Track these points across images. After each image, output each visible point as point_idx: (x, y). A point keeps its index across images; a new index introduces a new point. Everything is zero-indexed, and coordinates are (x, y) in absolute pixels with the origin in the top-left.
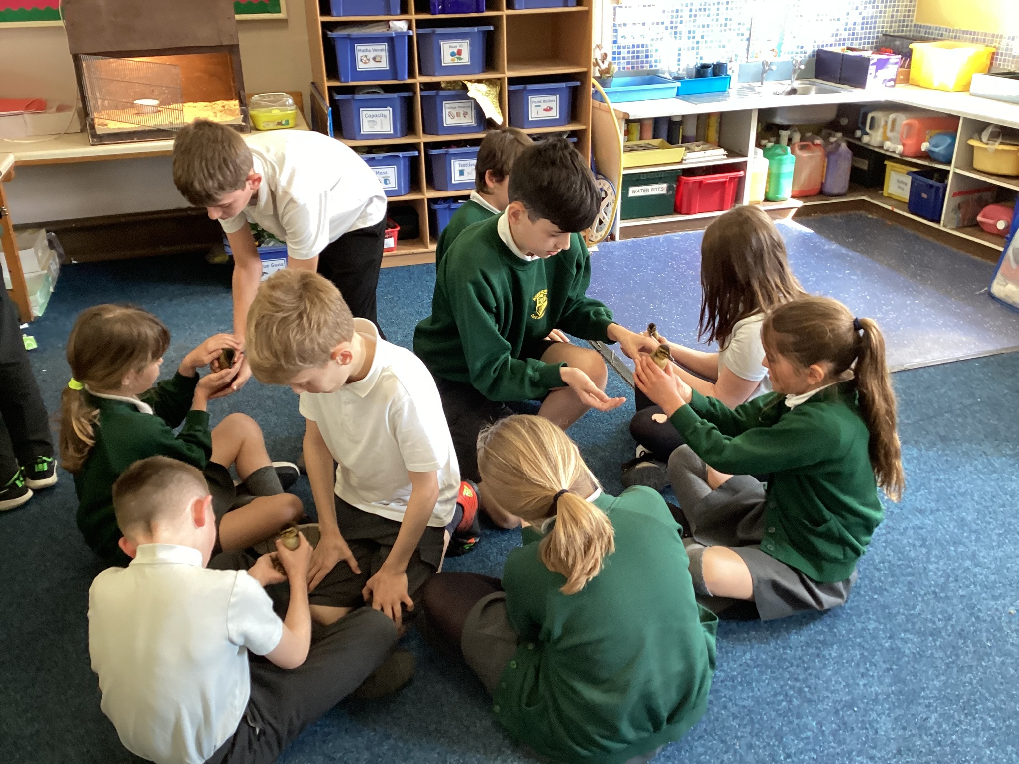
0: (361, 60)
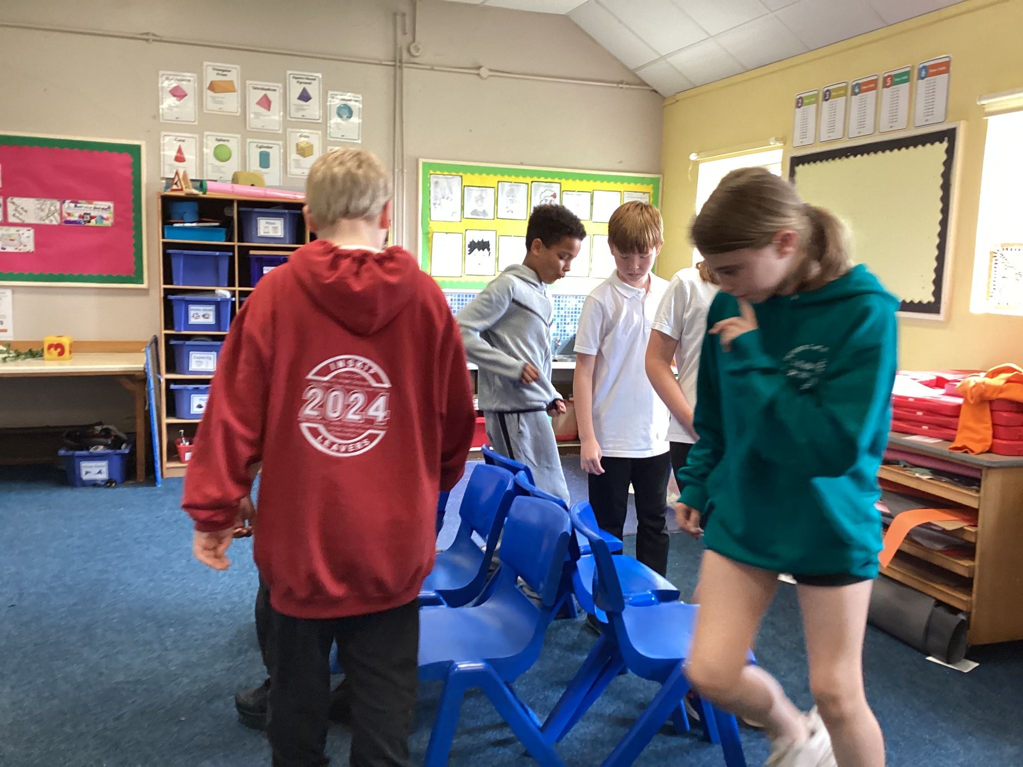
0: (193, 316)
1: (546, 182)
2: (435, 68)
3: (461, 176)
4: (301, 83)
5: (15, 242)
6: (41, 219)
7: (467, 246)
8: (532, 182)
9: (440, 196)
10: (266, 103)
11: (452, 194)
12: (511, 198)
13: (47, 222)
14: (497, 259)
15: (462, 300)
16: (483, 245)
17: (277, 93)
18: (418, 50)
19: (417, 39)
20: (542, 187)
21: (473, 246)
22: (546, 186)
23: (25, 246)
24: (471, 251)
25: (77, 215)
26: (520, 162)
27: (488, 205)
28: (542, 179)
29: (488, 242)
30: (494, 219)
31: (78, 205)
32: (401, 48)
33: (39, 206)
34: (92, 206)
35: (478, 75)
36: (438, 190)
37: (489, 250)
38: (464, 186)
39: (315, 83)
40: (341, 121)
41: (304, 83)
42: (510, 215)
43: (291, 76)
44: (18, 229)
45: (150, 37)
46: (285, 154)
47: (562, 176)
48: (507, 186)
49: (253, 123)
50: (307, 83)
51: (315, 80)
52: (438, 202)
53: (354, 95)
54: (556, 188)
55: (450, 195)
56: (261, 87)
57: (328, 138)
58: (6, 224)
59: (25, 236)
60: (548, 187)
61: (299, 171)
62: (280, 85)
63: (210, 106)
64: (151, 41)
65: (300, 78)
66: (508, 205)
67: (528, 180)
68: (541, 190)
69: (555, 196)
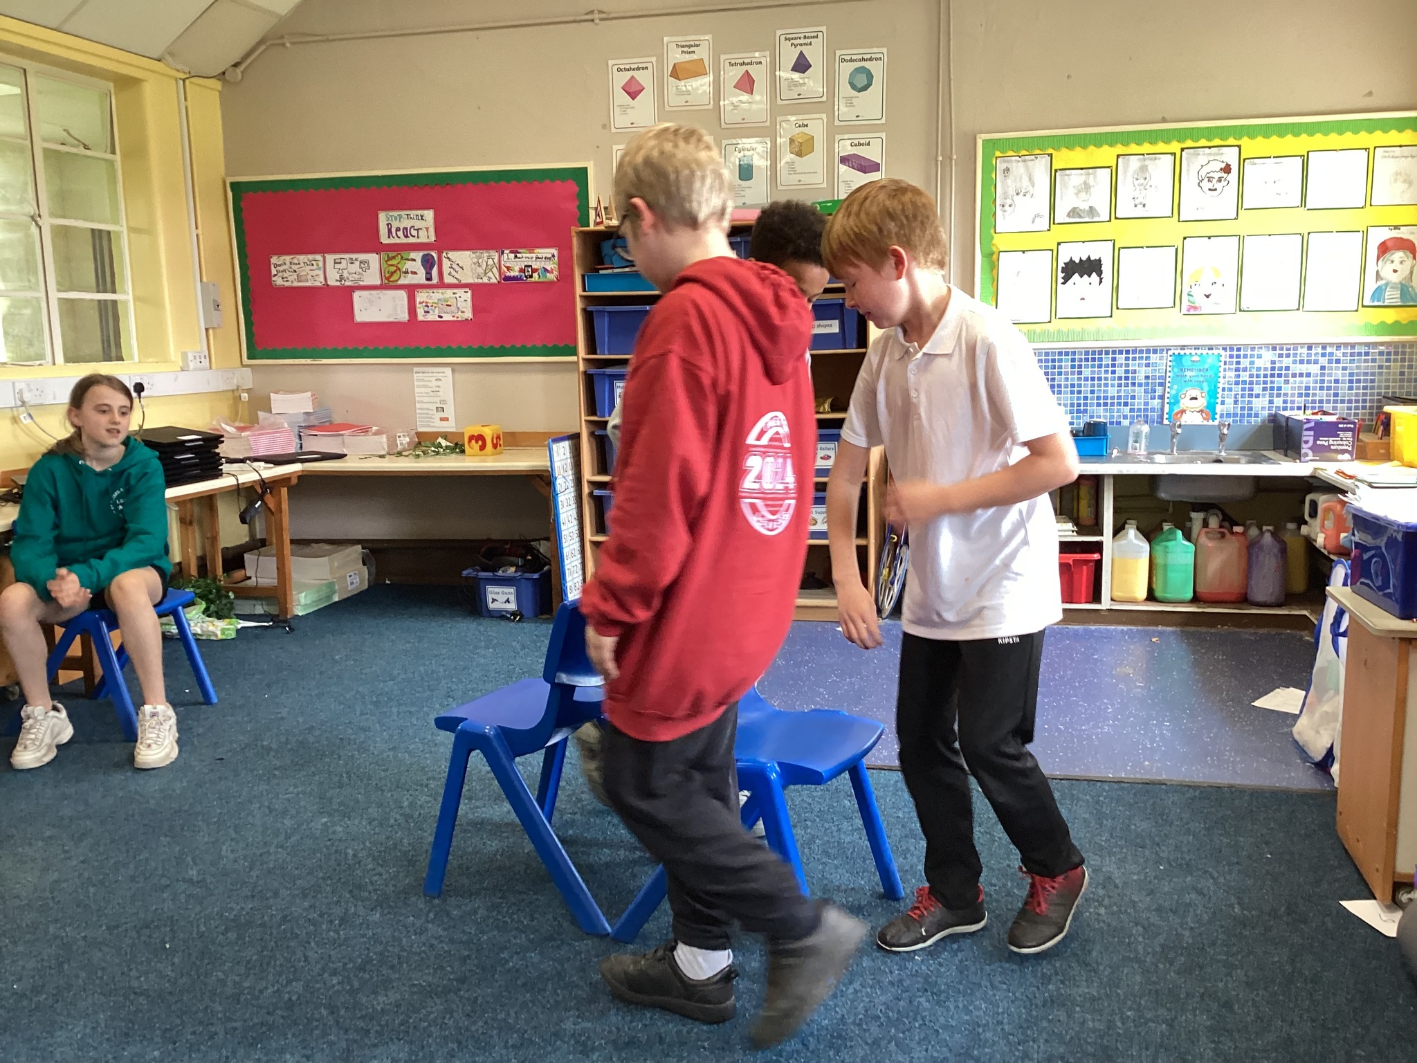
1: (1210, 147)
3: (1051, 155)
4: (796, 46)
5: (453, 308)
6: (479, 277)
7: (1060, 269)
8: (1182, 150)
9: (1011, 192)
10: (747, 84)
11: (1033, 186)
12: (1141, 181)
13: (485, 280)
14: (1116, 289)
15: (1053, 361)
16: (1090, 267)
17: (763, 67)
21: (1072, 269)
23: (463, 312)
24: (1066, 280)
25: (517, 268)
26: (1160, 117)
27: (1099, 199)
28: (1203, 142)
29: (1100, 260)
30: (1110, 221)
31: (518, 255)
33: (475, 260)
34: (534, 255)
36: (1009, 181)
37: (1100, 273)
38: (1056, 171)
39: (817, 42)
40: (855, 93)
41: (801, 45)
42: (1140, 212)
43: (783, 38)
44: (455, 291)
45: (596, 16)
46: (774, 156)
47: (1238, 132)
48: (1134, 162)
49: (729, 117)
50: (805, 44)
51: (817, 37)
52: (1009, 201)
53: (875, 50)
54: (1230, 156)
55: (1030, 188)
56: (741, 61)
57: (837, 123)
58: (442, 285)
59: (462, 299)
60: (1215, 154)
61: (794, 179)
62: (767, 53)
63: (674, 100)
64: (597, 21)
65: (795, 39)
66: (1136, 194)
67: (1175, 147)
68: (1200, 163)
69: (1227, 169)
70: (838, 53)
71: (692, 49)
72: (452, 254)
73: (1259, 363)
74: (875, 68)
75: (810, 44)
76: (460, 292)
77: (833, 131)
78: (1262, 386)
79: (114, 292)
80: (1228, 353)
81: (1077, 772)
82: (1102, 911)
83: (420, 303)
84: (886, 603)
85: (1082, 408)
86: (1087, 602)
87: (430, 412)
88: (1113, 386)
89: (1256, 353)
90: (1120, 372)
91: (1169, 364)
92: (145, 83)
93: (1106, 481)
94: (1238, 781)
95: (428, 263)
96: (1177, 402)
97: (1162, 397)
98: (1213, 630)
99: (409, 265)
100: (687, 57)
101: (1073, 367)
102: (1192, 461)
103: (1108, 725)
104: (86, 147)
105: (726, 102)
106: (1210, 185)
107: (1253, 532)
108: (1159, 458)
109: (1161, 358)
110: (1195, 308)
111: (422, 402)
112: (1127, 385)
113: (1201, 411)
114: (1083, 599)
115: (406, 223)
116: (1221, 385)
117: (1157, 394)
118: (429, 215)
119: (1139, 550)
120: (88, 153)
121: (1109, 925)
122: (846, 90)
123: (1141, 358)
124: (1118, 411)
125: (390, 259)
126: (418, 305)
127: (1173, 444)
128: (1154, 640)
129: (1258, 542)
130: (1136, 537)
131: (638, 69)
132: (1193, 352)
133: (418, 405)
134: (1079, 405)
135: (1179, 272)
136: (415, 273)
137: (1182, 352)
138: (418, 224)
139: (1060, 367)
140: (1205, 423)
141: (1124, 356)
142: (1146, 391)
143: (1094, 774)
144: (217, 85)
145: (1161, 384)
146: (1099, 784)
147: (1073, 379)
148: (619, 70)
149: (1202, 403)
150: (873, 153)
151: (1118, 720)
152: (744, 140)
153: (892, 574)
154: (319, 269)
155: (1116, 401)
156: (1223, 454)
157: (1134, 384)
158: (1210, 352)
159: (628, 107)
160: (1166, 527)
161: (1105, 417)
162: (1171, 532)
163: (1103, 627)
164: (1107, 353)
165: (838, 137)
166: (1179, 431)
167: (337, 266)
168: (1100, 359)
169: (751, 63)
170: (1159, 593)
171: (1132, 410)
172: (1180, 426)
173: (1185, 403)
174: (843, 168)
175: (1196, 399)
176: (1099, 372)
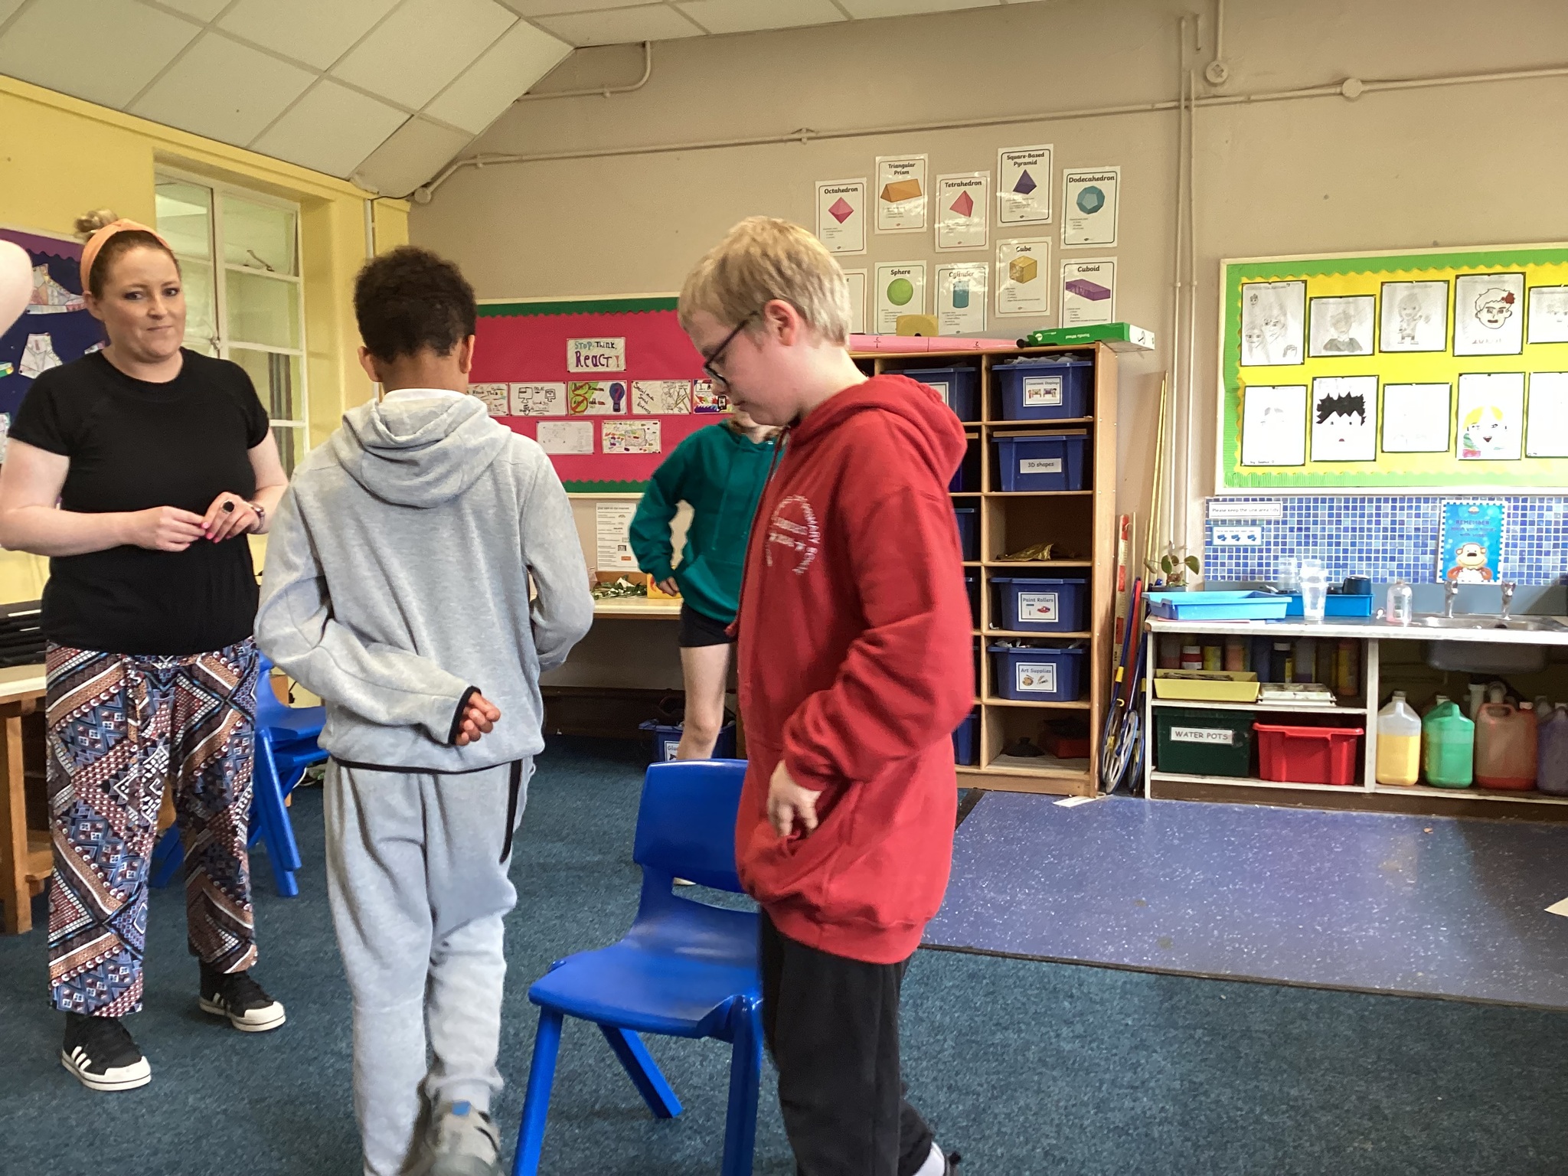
1: (1489, 275)
2: (1253, 98)
3: (1305, 282)
4: (1020, 165)
5: (641, 441)
6: (670, 408)
7: (1315, 407)
8: (1457, 277)
9: (1260, 321)
10: (965, 205)
11: (1285, 315)
12: (1408, 311)
13: (676, 411)
14: (1380, 430)
15: (1308, 508)
16: (1351, 405)
17: (982, 188)
18: (1219, 72)
19: (1219, 55)
20: (1481, 285)
21: (1328, 407)
22: (1489, 282)
23: (651, 445)
24: (1323, 418)
25: (710, 399)
26: (1431, 241)
27: (1362, 331)
28: (1482, 269)
29: (1361, 398)
30: (1373, 354)
32: (1189, 77)
33: (666, 390)
35: (1341, 94)
36: (1257, 310)
37: (1361, 412)
38: (1311, 299)
39: (1043, 162)
40: (1084, 215)
41: (1025, 164)
42: (1407, 345)
43: (1005, 156)
44: (644, 422)
45: (804, 135)
46: (992, 281)
47: (1523, 258)
48: (1402, 291)
49: (944, 240)
50: (1030, 163)
51: (1043, 155)
52: (1256, 332)
53: (1107, 169)
54: (1513, 284)
55: (1282, 319)
56: (959, 181)
57: (1063, 247)
58: (630, 416)
59: (651, 431)
60: (1495, 282)
61: (1013, 306)
62: (988, 173)
63: (884, 222)
64: (804, 140)
65: (1019, 157)
66: (1405, 326)
67: (1449, 274)
68: (1479, 291)
69: (1510, 299)
70: (1066, 172)
71: (905, 169)
72: (641, 384)
73: (1549, 516)
74: (1107, 187)
75: (1035, 163)
76: (649, 424)
77: (1058, 256)
78: (1552, 542)
79: (290, 418)
80: (1512, 504)
81: (1337, 980)
82: (1369, 1146)
83: (607, 435)
84: (1111, 776)
85: (1341, 562)
86: (1347, 784)
87: (612, 551)
88: (1377, 537)
89: (1545, 504)
90: (1386, 522)
91: (1443, 515)
92: (332, 205)
93: (1370, 645)
94: (1531, 1000)
95: (617, 393)
96: (1452, 558)
97: (1435, 552)
98: (1496, 822)
99: (596, 396)
100: (900, 178)
101: (1331, 515)
102: (1470, 626)
103: (1374, 928)
104: (269, 269)
105: (942, 225)
106: (1490, 317)
107: (1544, 709)
108: (1432, 621)
109: (1433, 509)
110: (1473, 453)
111: (601, 539)
112: (1393, 538)
113: (1481, 569)
114: (1343, 782)
115: (596, 351)
116: (1503, 540)
117: (1428, 549)
118: (620, 343)
119: (1409, 727)
120: (270, 274)
121: (1377, 1164)
122: (1074, 211)
123: (1410, 508)
124: (1384, 567)
125: (577, 389)
126: (604, 437)
127: (1447, 606)
128: (1427, 830)
129: (1550, 720)
130: (1405, 710)
131: (847, 190)
132: (1471, 502)
133: (599, 543)
134: (1337, 558)
135: (1453, 410)
136: (603, 403)
137: (1458, 502)
138: (607, 352)
139: (1316, 515)
140: (1486, 582)
141: (1390, 504)
142: (1416, 544)
143: (1359, 983)
144: (406, 206)
145: (1433, 538)
146: (1363, 996)
147: (1331, 530)
148: (827, 192)
149: (1481, 559)
150: (1102, 279)
151: (1386, 922)
152: (961, 265)
153: (1119, 743)
154: (503, 398)
155: (1381, 555)
156: (1507, 618)
157: (1401, 537)
158: (1491, 503)
159: (835, 230)
160: (1441, 701)
161: (1368, 573)
162: (1447, 706)
163: (1364, 813)
164: (1370, 501)
165: (1064, 262)
166: (1455, 591)
167: (522, 395)
168: (1363, 508)
169: (970, 184)
170: (1432, 777)
171: (1400, 566)
172: (1456, 586)
173: (1462, 559)
174: (1069, 295)
175: (1474, 555)
176: (1361, 522)
